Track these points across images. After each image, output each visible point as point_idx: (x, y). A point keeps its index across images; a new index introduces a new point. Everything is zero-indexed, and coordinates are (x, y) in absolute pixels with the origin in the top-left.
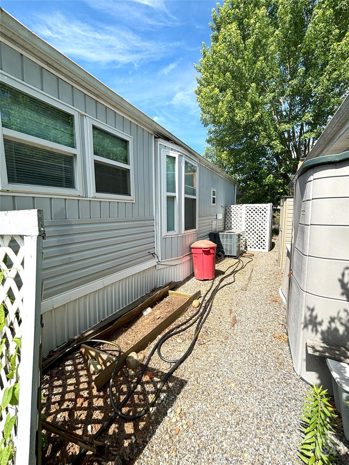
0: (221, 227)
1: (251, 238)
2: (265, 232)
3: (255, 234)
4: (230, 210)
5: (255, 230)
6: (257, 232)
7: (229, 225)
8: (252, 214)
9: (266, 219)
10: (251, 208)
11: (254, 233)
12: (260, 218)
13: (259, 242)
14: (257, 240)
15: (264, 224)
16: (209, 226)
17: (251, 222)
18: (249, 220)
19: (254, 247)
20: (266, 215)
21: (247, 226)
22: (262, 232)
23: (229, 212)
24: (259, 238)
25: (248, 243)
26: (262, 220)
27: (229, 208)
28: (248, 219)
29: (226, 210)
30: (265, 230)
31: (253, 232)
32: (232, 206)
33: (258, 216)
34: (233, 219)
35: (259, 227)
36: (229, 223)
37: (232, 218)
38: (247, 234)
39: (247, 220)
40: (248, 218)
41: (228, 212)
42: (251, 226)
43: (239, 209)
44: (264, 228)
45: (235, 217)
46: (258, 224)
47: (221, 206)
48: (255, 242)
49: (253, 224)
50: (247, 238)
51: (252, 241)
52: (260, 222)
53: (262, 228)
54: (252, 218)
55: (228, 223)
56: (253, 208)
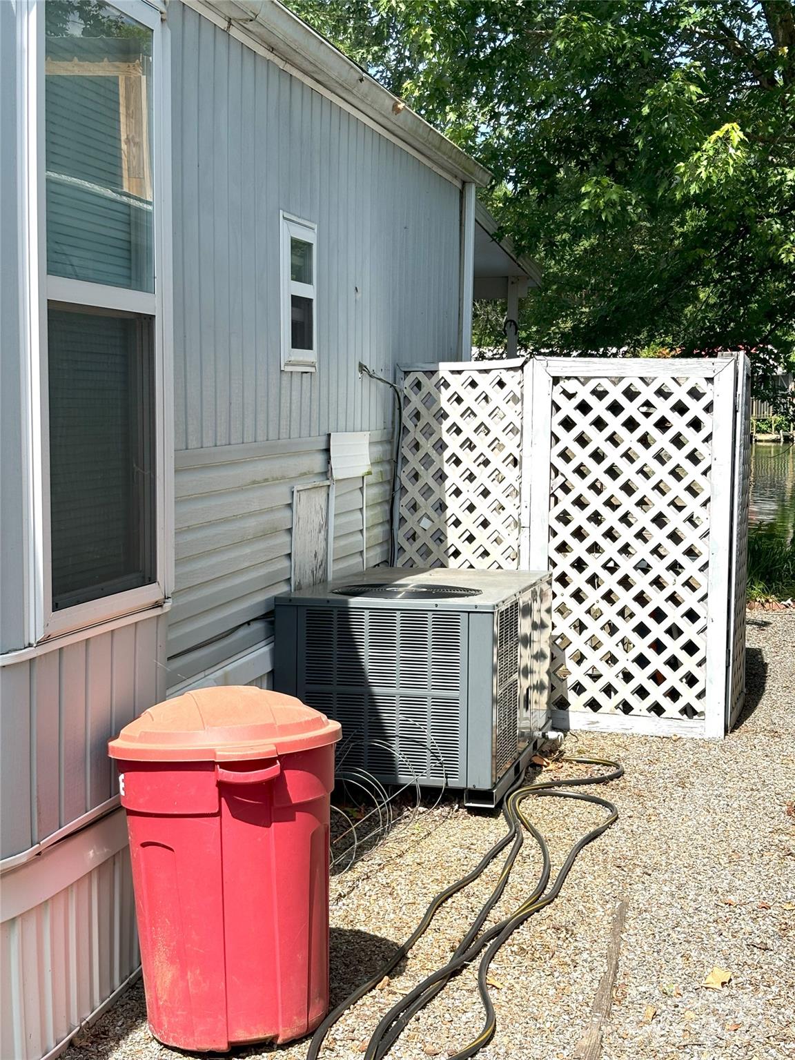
0: (362, 541)
1: (594, 627)
2: (699, 577)
3: (625, 598)
4: (430, 400)
5: (626, 566)
6: (641, 582)
7: (426, 523)
8: (598, 439)
9: (701, 481)
10: (592, 385)
11: (619, 590)
12: (661, 473)
13: (657, 662)
14: (642, 646)
15: (690, 519)
16: (261, 545)
17: (596, 503)
18: (580, 487)
19: (616, 699)
20: (703, 449)
21: (565, 533)
22: (674, 583)
23: (426, 417)
24: (658, 631)
25: (576, 674)
26: (677, 489)
27: (418, 385)
28: (574, 479)
29: (399, 402)
30: (700, 562)
31: (610, 581)
32: (444, 368)
33: (645, 456)
34: (454, 475)
35: (652, 545)
36: (426, 506)
37: (449, 469)
38: (564, 595)
39: (565, 488)
40: (567, 469)
41: (417, 415)
42: (595, 533)
43: (497, 396)
44: (691, 553)
45: (467, 457)
46: (643, 519)
47: (362, 368)
48: (626, 661)
49: (611, 519)
50: (563, 626)
51: (602, 651)
52: (659, 504)
53: (675, 552)
54: (597, 471)
55: (414, 507)
56: (606, 385)
